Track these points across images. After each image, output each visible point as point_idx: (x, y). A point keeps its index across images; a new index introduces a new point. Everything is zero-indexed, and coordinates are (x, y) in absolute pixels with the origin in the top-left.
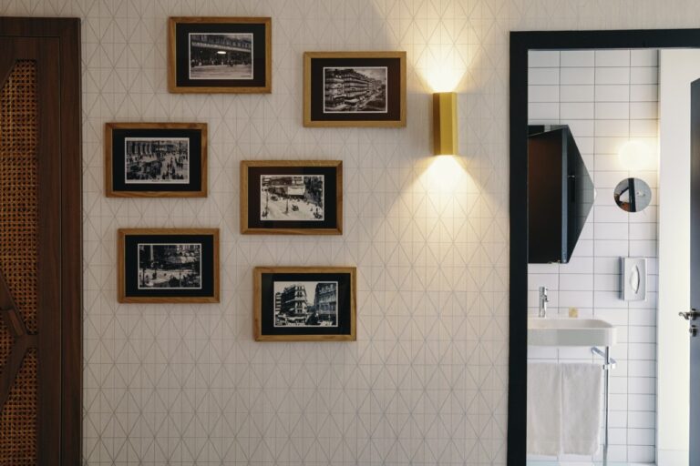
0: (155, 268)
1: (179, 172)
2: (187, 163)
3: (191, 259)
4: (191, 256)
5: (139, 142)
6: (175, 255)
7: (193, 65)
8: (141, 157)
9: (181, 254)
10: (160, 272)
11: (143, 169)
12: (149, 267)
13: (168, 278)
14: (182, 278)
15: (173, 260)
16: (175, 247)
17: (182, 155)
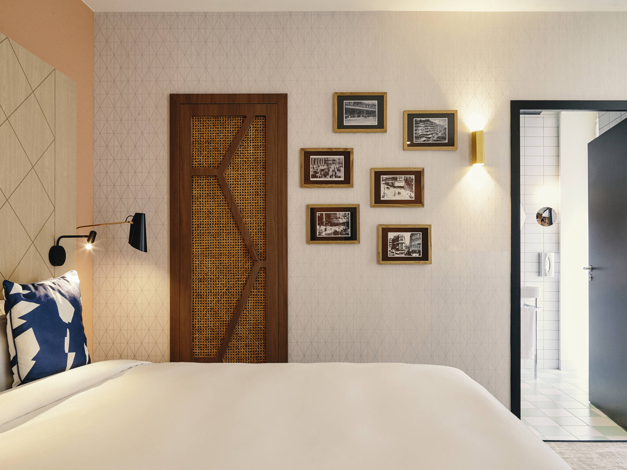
0: (326, 225)
1: (338, 174)
2: (342, 169)
3: (345, 220)
4: (345, 219)
5: (318, 159)
6: (337, 218)
7: (346, 117)
8: (319, 166)
9: (339, 218)
10: (328, 228)
11: (320, 172)
12: (323, 225)
13: (333, 231)
14: (340, 230)
15: (335, 221)
16: (336, 214)
17: (340, 165)
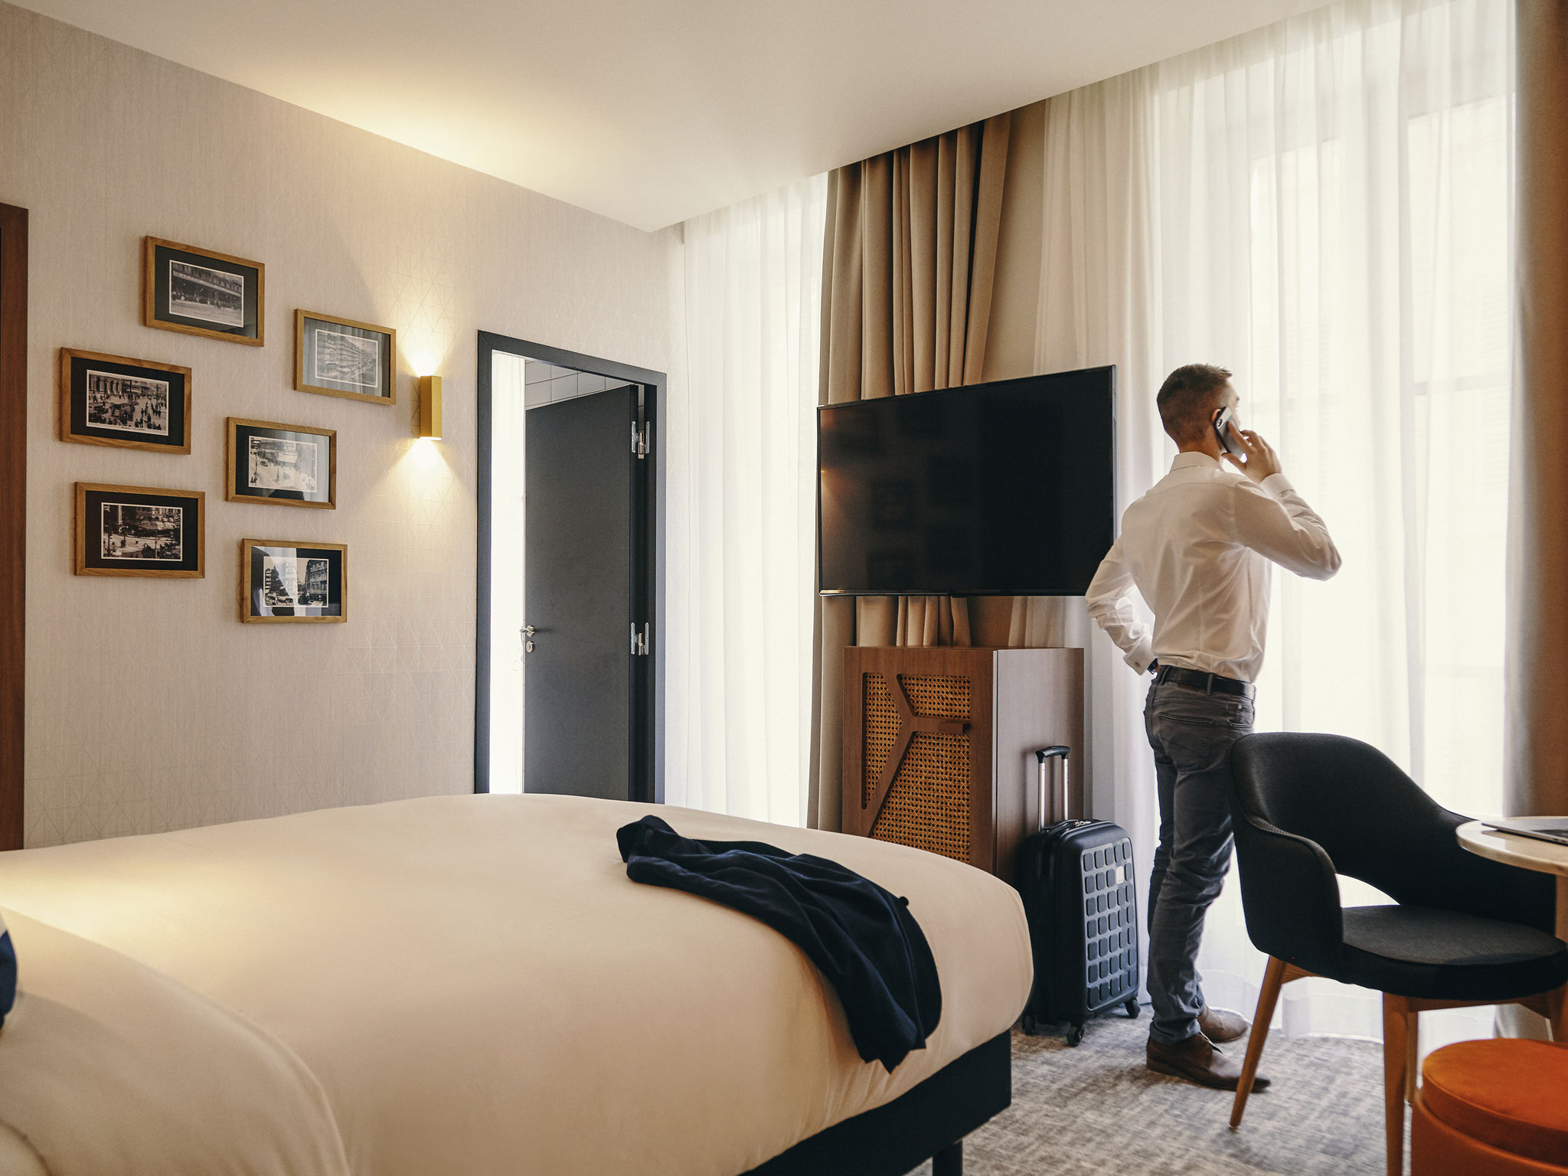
0: (124, 533)
1: (155, 420)
2: (165, 411)
3: (170, 525)
4: (168, 521)
5: (106, 379)
6: (150, 519)
7: (174, 298)
8: (108, 397)
9: (157, 519)
10: (130, 539)
11: (110, 411)
12: (117, 533)
13: (140, 547)
14: (158, 547)
16: (149, 510)
17: (159, 401)
